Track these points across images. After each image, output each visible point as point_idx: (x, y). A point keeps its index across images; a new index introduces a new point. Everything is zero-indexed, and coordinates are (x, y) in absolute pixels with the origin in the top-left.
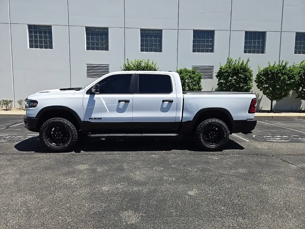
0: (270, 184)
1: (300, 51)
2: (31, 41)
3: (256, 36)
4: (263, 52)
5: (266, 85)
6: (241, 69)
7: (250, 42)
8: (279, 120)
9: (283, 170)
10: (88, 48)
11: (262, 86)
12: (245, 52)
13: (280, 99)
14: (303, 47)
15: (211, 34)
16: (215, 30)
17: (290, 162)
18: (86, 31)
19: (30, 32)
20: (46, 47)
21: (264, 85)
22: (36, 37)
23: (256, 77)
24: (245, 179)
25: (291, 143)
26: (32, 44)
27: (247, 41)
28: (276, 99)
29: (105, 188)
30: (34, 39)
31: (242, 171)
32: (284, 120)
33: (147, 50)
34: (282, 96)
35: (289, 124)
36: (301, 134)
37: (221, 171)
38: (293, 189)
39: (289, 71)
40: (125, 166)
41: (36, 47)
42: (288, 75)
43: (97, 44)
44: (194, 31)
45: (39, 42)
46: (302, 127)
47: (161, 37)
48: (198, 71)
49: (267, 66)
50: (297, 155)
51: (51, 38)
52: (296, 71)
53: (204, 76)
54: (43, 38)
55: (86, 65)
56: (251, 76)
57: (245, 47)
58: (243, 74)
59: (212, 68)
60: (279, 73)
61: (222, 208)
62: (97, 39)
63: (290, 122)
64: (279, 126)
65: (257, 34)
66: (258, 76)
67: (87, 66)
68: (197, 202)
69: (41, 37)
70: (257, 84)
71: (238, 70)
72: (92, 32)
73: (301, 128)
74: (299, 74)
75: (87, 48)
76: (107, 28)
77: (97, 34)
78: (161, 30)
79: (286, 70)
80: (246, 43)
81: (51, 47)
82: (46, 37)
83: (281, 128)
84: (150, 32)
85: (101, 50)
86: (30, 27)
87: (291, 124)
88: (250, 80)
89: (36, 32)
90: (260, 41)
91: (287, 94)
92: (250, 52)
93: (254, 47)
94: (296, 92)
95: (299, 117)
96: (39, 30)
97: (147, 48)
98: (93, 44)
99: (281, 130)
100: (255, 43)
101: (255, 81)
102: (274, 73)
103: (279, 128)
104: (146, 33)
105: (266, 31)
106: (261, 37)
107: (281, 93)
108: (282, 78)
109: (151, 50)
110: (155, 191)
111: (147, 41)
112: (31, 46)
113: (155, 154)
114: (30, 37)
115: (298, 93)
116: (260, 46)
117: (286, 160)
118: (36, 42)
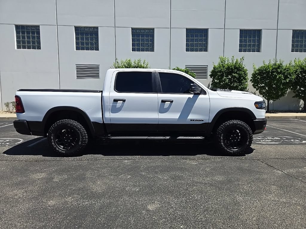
0: (247, 194)
1: (298, 49)
2: (18, 42)
3: (251, 34)
4: (259, 51)
5: (262, 85)
6: (236, 68)
7: (245, 41)
8: (274, 121)
9: (265, 176)
10: (78, 48)
11: (257, 85)
12: (240, 51)
13: (277, 99)
14: (300, 45)
15: (204, 33)
16: (208, 28)
17: (276, 167)
18: (75, 31)
19: (18, 32)
20: (34, 48)
21: (260, 85)
22: (24, 37)
23: (252, 76)
24: (219, 188)
25: (282, 146)
26: (19, 45)
27: (242, 40)
28: (272, 98)
29: (51, 203)
30: (21, 39)
31: (219, 178)
32: (280, 121)
33: (138, 50)
34: (279, 96)
35: (284, 124)
36: (294, 135)
37: (195, 179)
38: (273, 200)
39: (285, 69)
40: (88, 174)
41: (24, 47)
42: (284, 74)
43: (87, 44)
44: (187, 30)
45: (27, 42)
46: (297, 127)
47: (153, 36)
48: (192, 71)
49: (262, 65)
50: (286, 159)
51: (39, 38)
52: (292, 70)
53: (197, 75)
54: (31, 39)
55: (75, 66)
56: (246, 75)
57: (240, 46)
58: (237, 73)
59: (206, 68)
60: (274, 72)
61: (181, 227)
62: (87, 39)
63: (285, 123)
64: (273, 126)
65: (252, 32)
66: (254, 75)
67: (77, 67)
68: (154, 218)
69: (28, 37)
70: (253, 83)
71: (232, 69)
72: (81, 32)
73: (296, 129)
74: (295, 73)
75: (76, 48)
76: (97, 28)
77: (87, 34)
78: (153, 29)
79: (282, 68)
80: (241, 41)
81: (39, 48)
82: (33, 38)
83: (274, 129)
84: (142, 31)
85: (91, 50)
86: (18, 27)
87: (286, 125)
88: (245, 79)
89: (23, 33)
90: (255, 40)
91: (284, 93)
92: (245, 51)
93: (250, 45)
94: (294, 92)
95: (296, 117)
96: (27, 30)
97: (139, 47)
98: (83, 44)
99: (274, 131)
100: (250, 41)
101: (251, 80)
102: (269, 72)
103: (272, 128)
104: (137, 32)
105: (262, 29)
106: (256, 36)
107: (278, 93)
108: (278, 77)
109: (143, 50)
110: (109, 205)
111: (138, 40)
112: (19, 47)
113: (128, 159)
114: (18, 37)
115: (295, 92)
116: (255, 44)
117: (271, 165)
118: (24, 42)
